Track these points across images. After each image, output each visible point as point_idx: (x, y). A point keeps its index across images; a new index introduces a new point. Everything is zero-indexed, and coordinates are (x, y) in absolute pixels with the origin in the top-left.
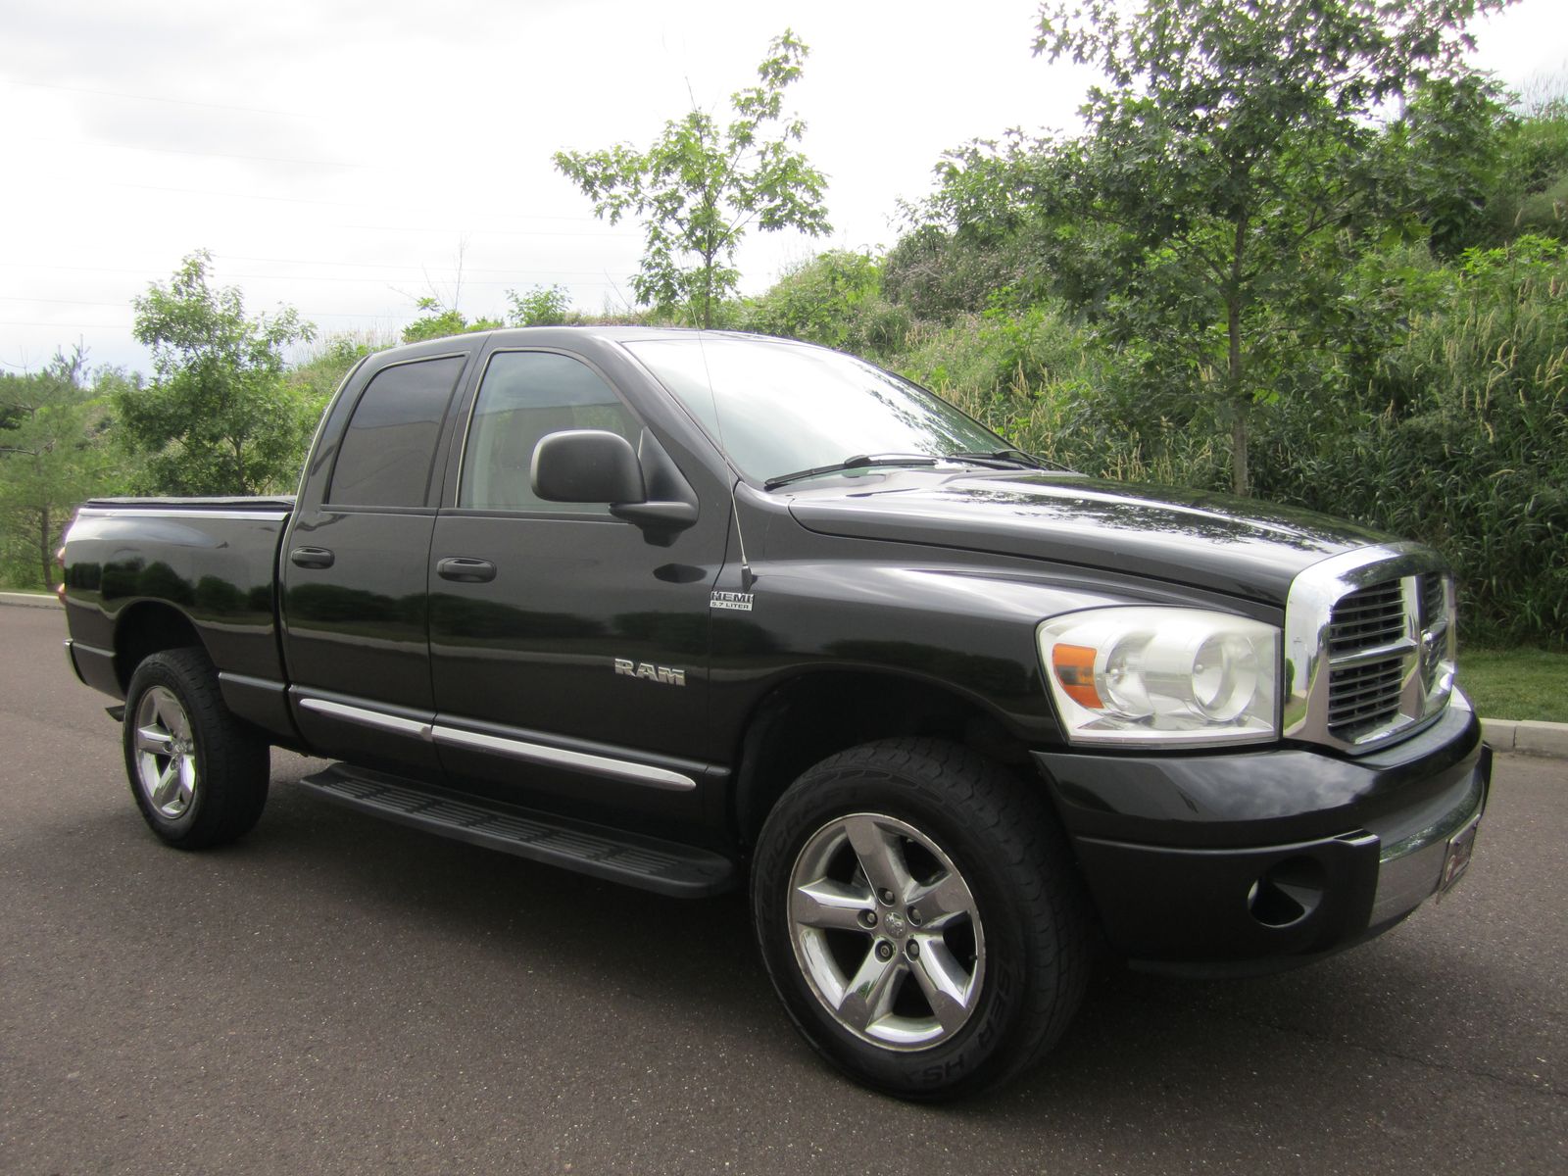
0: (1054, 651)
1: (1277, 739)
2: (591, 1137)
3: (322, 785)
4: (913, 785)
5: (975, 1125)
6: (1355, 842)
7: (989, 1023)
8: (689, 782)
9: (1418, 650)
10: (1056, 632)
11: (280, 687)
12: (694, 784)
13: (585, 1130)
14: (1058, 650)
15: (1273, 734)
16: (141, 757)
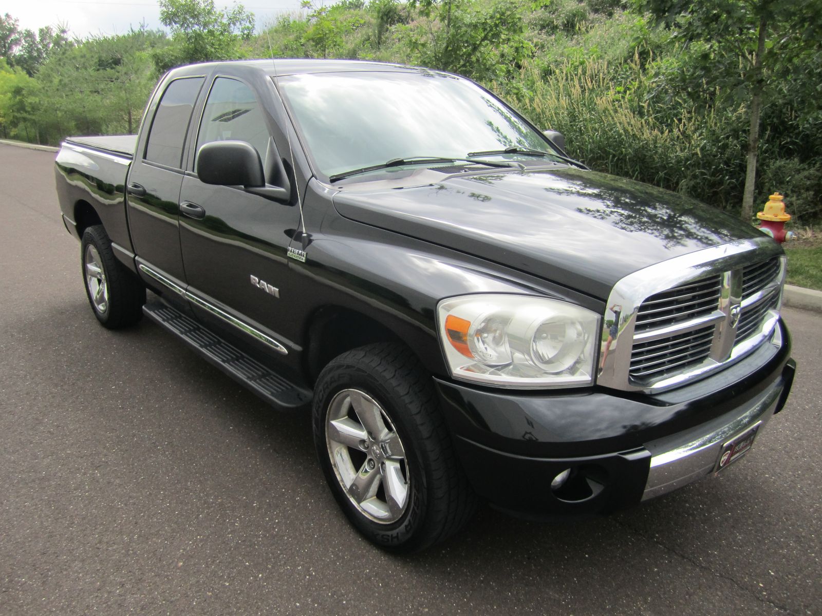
0: (447, 319)
1: (592, 385)
2: (202, 546)
3: (150, 311)
4: (378, 381)
5: (406, 569)
6: (630, 457)
7: (409, 521)
8: (285, 351)
9: (727, 319)
10: (449, 307)
11: (132, 255)
12: (287, 352)
13: (201, 540)
14: (448, 319)
15: (589, 382)
16: (90, 279)
